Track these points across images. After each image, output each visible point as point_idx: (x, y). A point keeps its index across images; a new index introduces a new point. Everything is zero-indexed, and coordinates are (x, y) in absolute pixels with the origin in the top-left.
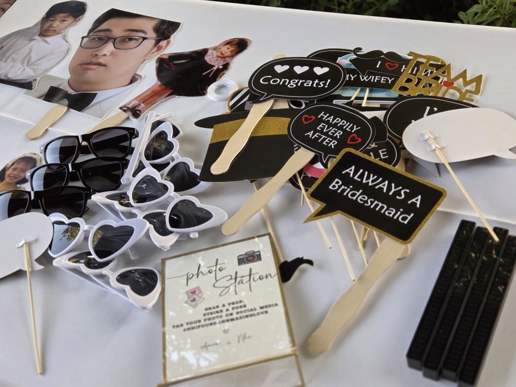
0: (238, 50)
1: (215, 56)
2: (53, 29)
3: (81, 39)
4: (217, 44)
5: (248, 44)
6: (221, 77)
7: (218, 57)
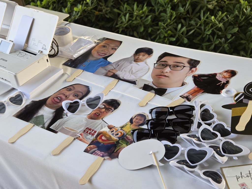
0: (232, 75)
1: (221, 77)
2: (140, 59)
3: (154, 65)
4: (221, 72)
5: (236, 73)
6: (226, 86)
7: (223, 77)
